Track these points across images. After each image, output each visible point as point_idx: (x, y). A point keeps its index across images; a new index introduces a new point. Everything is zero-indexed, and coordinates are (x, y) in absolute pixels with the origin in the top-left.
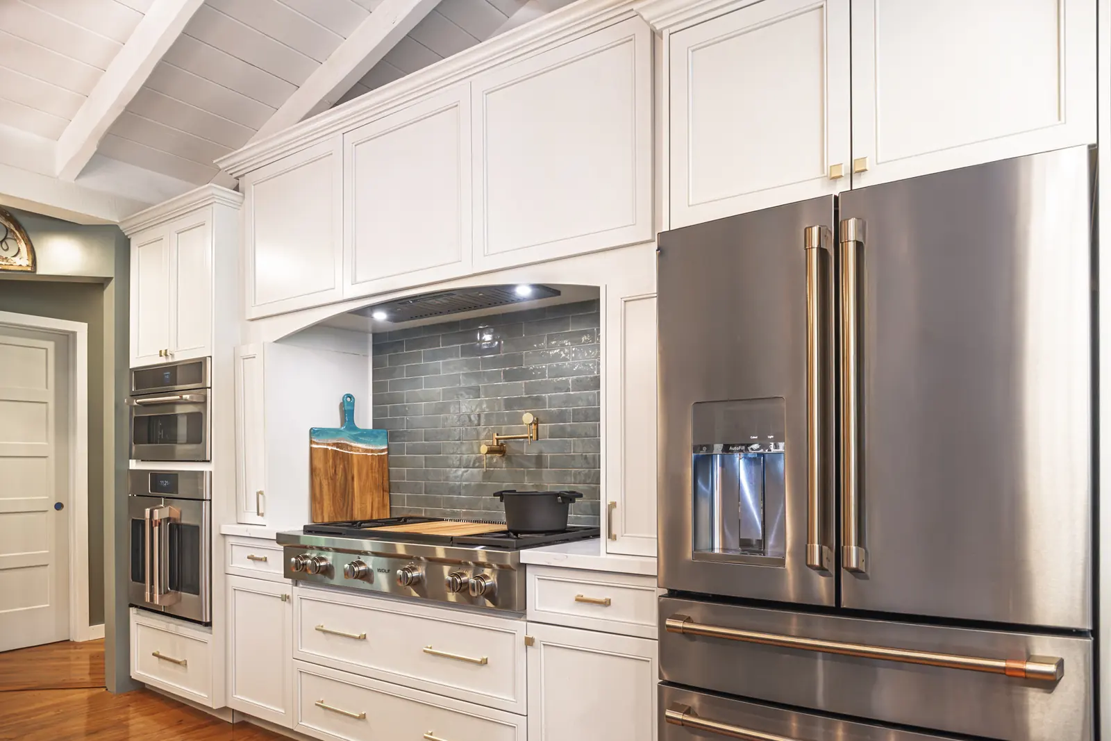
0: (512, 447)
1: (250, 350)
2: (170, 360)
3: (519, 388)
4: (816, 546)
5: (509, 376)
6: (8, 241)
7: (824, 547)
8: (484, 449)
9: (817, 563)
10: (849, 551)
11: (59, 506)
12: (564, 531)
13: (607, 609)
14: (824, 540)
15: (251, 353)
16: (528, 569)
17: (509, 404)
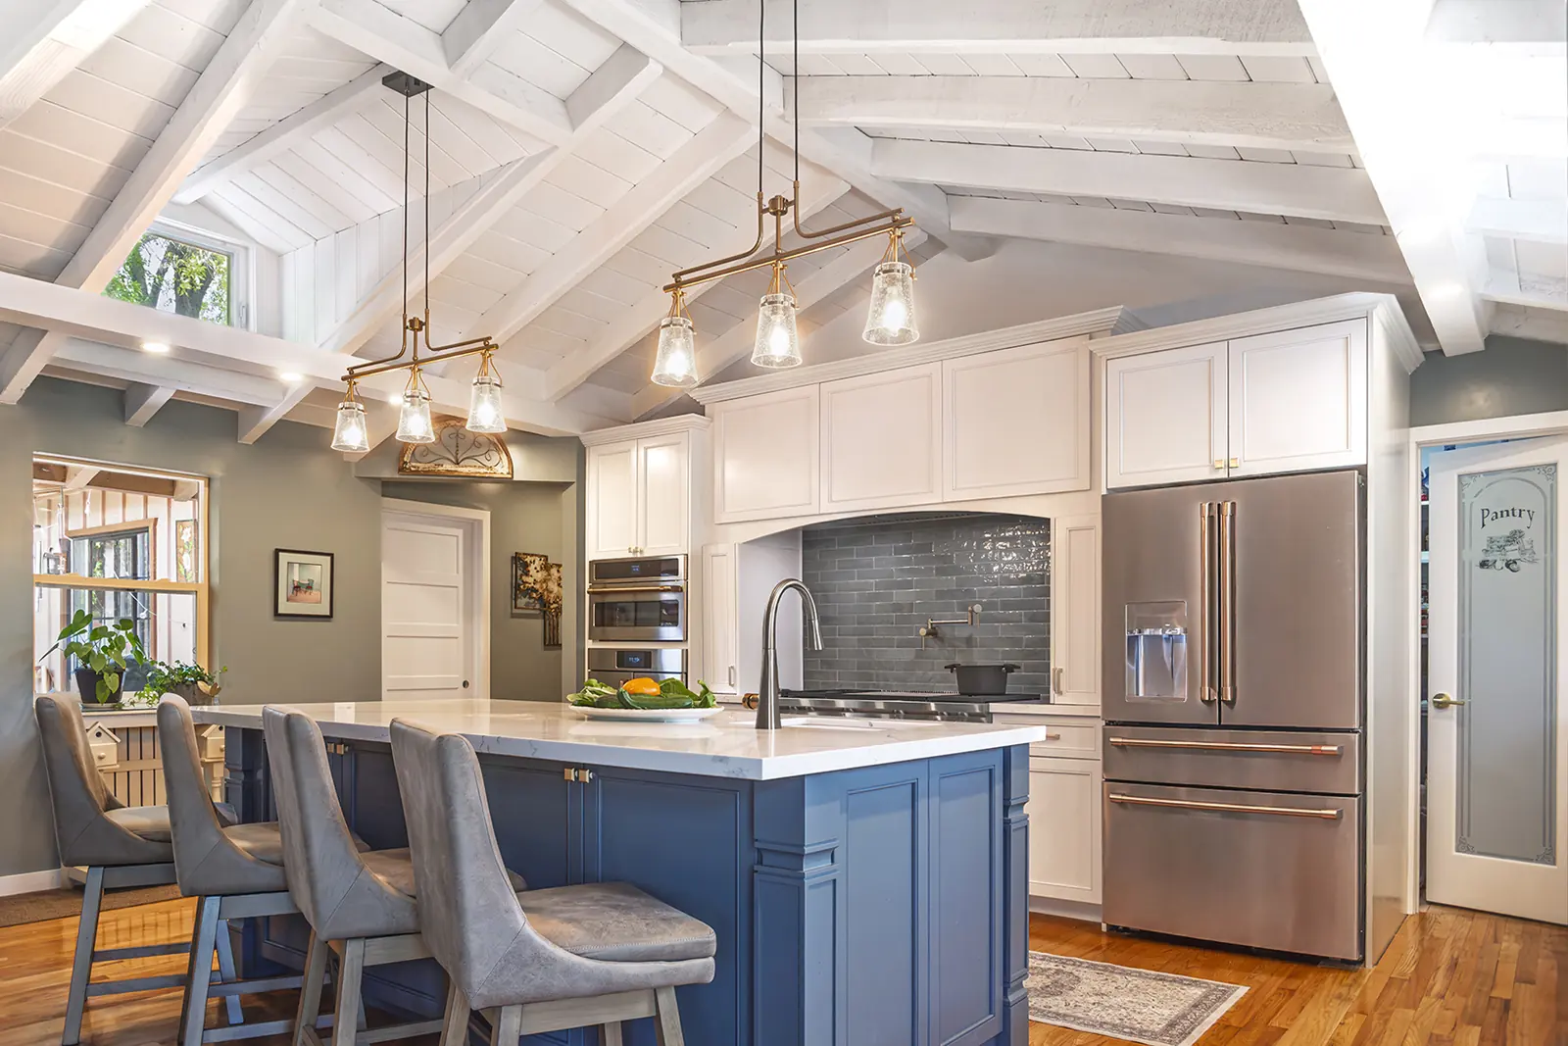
0: (946, 631)
1: (721, 548)
2: (639, 555)
3: (951, 581)
4: (1207, 688)
5: (941, 572)
6: (490, 453)
7: (1212, 690)
8: (923, 631)
9: (1207, 698)
10: (1226, 690)
11: (465, 684)
12: (1004, 694)
13: (1057, 742)
14: (1211, 685)
15: (721, 552)
16: (994, 716)
17: (940, 594)
